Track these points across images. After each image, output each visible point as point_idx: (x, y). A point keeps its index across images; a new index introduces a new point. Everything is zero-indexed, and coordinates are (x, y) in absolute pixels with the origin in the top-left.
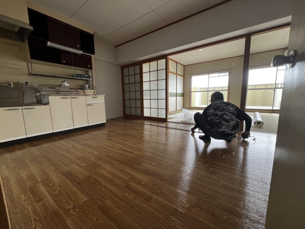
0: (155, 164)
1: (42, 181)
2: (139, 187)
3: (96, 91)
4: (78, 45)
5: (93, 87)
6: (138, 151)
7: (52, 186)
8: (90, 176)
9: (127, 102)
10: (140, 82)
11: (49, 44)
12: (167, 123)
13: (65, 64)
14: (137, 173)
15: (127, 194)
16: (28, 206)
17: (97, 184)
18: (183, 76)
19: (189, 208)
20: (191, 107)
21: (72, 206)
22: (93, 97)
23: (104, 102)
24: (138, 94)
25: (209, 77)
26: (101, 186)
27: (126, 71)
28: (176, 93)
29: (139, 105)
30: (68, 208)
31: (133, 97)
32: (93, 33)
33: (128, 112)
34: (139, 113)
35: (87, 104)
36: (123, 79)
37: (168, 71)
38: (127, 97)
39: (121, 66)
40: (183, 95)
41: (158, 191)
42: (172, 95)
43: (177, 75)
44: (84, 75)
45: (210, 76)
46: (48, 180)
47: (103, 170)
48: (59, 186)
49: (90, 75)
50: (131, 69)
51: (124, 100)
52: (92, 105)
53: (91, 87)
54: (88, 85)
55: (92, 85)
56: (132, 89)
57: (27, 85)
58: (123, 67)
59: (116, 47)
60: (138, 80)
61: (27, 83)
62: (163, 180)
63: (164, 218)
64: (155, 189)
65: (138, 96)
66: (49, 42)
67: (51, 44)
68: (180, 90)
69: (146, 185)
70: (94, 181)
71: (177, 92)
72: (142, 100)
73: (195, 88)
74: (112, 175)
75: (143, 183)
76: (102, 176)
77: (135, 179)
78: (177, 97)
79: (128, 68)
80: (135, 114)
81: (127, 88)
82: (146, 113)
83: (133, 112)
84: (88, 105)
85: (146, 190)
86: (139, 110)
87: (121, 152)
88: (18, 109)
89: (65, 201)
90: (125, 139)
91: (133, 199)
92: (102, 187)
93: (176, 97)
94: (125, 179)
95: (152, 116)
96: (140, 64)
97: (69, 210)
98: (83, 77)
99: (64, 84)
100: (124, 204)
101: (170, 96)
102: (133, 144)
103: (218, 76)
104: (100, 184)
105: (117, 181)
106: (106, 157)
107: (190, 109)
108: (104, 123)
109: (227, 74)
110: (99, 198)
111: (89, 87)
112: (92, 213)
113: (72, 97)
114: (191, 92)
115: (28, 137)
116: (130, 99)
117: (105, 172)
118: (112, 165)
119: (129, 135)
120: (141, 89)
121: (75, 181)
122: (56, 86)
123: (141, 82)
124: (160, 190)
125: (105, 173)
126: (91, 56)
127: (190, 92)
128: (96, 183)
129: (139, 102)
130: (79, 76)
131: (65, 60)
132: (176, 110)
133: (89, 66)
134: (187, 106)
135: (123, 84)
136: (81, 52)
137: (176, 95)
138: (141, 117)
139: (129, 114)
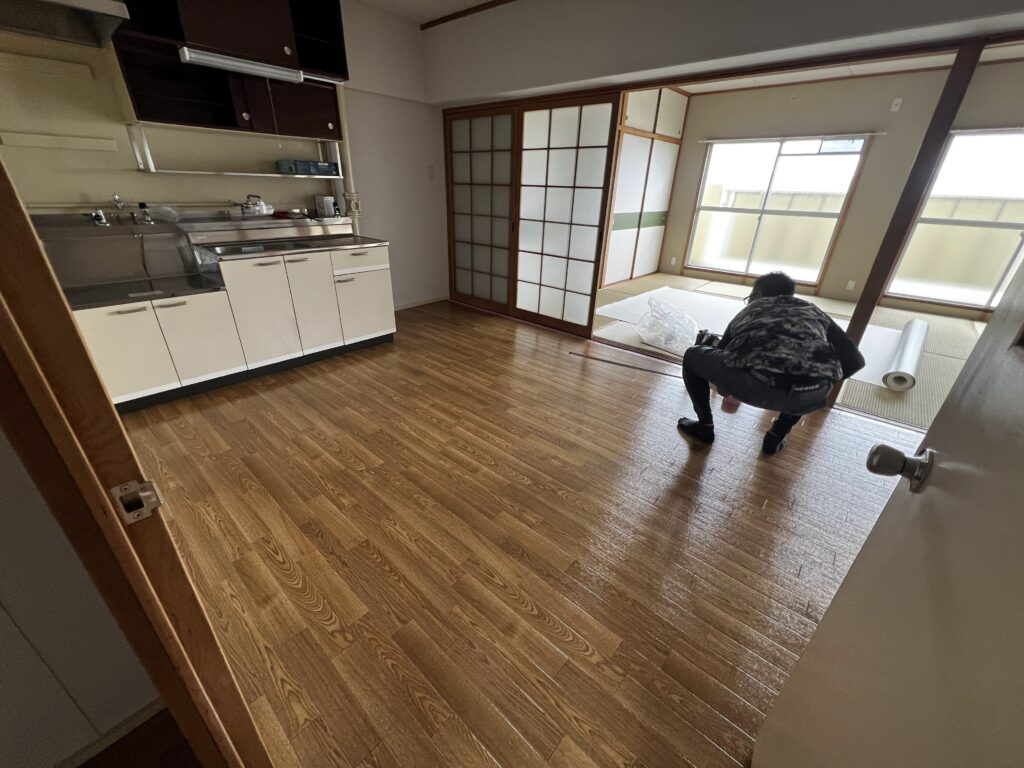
0: (534, 521)
1: (256, 543)
2: (487, 592)
3: (360, 219)
4: (286, 48)
5: (348, 203)
6: (490, 466)
7: (284, 563)
8: (367, 541)
9: (463, 253)
10: (511, 185)
11: (187, 55)
12: (589, 345)
13: (250, 127)
14: (485, 544)
15: (457, 609)
16: (243, 611)
17: (387, 568)
18: (679, 142)
19: (598, 665)
20: (685, 268)
21: (336, 626)
22: (354, 254)
23: (388, 266)
24: (502, 227)
25: (780, 154)
26: (396, 578)
27: (460, 128)
28: (641, 214)
29: (502, 266)
30: (331, 629)
31: (482, 235)
33: (464, 286)
34: (501, 296)
35: (337, 279)
36: (452, 160)
37: (619, 127)
38: (463, 232)
39: (444, 111)
40: (664, 219)
41: (532, 610)
42: (624, 222)
43: (653, 139)
44: (315, 163)
45: (783, 152)
46: (269, 543)
47: (397, 527)
48: (299, 563)
49: (335, 161)
50: (482, 125)
51: (452, 241)
52: (352, 280)
53: (342, 205)
54: (331, 199)
55: (344, 195)
56: (482, 207)
57: (145, 213)
58: (452, 115)
59: (424, 27)
60: (503, 175)
61: (142, 205)
62: (549, 575)
63: (539, 681)
64: (525, 603)
65: (502, 238)
66: (185, 49)
67: (193, 55)
68: (656, 203)
69: (505, 587)
70: (379, 560)
71: (644, 211)
72: (513, 250)
73: (718, 189)
74: (421, 546)
75: (497, 580)
76: (398, 546)
77: (479, 564)
78: (642, 230)
79: (468, 121)
80: (488, 297)
81: (462, 197)
82: (526, 299)
83: (482, 289)
84: (339, 281)
85: (504, 601)
86: (501, 286)
87: (442, 462)
88: (144, 309)
89: (320, 609)
90: (454, 409)
91: (473, 624)
92: (398, 581)
93: (639, 227)
94: (452, 564)
95: (541, 313)
96: (515, 109)
97: (332, 634)
98: (312, 171)
99: (257, 208)
100: (450, 636)
101: (616, 227)
102: (476, 433)
103: (819, 154)
104: (393, 570)
105: (435, 567)
106: (405, 480)
107: (682, 274)
108: (391, 335)
109: (858, 144)
110: (395, 613)
111: (335, 204)
112: (382, 650)
114: (699, 210)
115: (184, 385)
116: (472, 243)
117: (404, 533)
118: (419, 510)
119: (468, 395)
120: (511, 212)
121: (333, 553)
122: (231, 206)
123: (515, 185)
124: (537, 606)
125: (403, 536)
126: (334, 85)
127: (695, 210)
128: (385, 565)
129: (502, 257)
130: (300, 168)
131: (248, 112)
132: (631, 278)
133: (330, 126)
134: (674, 261)
135: (450, 183)
136: (300, 77)
137: (640, 221)
138: (508, 311)
139: (468, 291)
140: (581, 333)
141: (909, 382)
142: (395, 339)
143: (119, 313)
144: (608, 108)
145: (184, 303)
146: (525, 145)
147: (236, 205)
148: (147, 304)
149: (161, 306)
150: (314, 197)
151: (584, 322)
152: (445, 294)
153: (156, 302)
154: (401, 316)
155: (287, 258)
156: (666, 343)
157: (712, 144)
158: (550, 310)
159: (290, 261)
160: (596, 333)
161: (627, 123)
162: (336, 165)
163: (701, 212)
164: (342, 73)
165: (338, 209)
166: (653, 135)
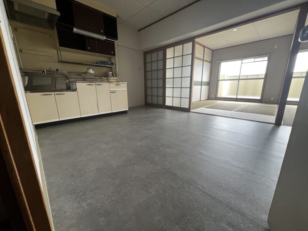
4: (102, 30)
9: (149, 91)
12: (189, 114)
13: (90, 51)
18: (211, 62)
22: (117, 85)
23: (126, 89)
24: (161, 82)
27: (148, 56)
28: (202, 82)
31: (155, 85)
32: (116, 17)
33: (149, 101)
34: (160, 102)
35: (111, 91)
36: (146, 66)
38: (149, 85)
39: (144, 53)
40: (208, 84)
42: (197, 84)
43: (203, 61)
44: (107, 62)
45: (243, 62)
49: (113, 62)
50: (154, 55)
51: (146, 88)
52: (115, 92)
55: (115, 72)
56: (155, 76)
57: (58, 72)
58: (146, 53)
59: (139, 31)
61: (57, 70)
65: (161, 85)
66: (75, 28)
67: (76, 30)
68: (206, 79)
72: (164, 88)
78: (202, 86)
79: (150, 54)
80: (156, 103)
81: (149, 75)
82: (168, 102)
83: (155, 101)
86: (161, 99)
95: (173, 106)
96: (164, 49)
98: (106, 64)
99: (89, 71)
101: (194, 85)
103: (254, 62)
107: (216, 99)
108: (127, 111)
109: (266, 58)
111: (112, 74)
113: (96, 84)
115: (60, 120)
116: (152, 88)
120: (163, 76)
122: (82, 73)
123: (164, 69)
126: (114, 42)
127: (218, 81)
129: (161, 91)
130: (103, 63)
131: (90, 47)
132: (200, 101)
133: (112, 52)
134: (213, 96)
135: (145, 71)
136: (104, 38)
137: (201, 84)
138: (163, 106)
140: (187, 110)
143: (44, 95)
144: (191, 44)
145: (64, 94)
148: (53, 93)
149: (57, 94)
151: (187, 107)
152: (144, 103)
157: (221, 63)
158: (176, 104)
161: (196, 56)
163: (220, 81)
164: (116, 38)
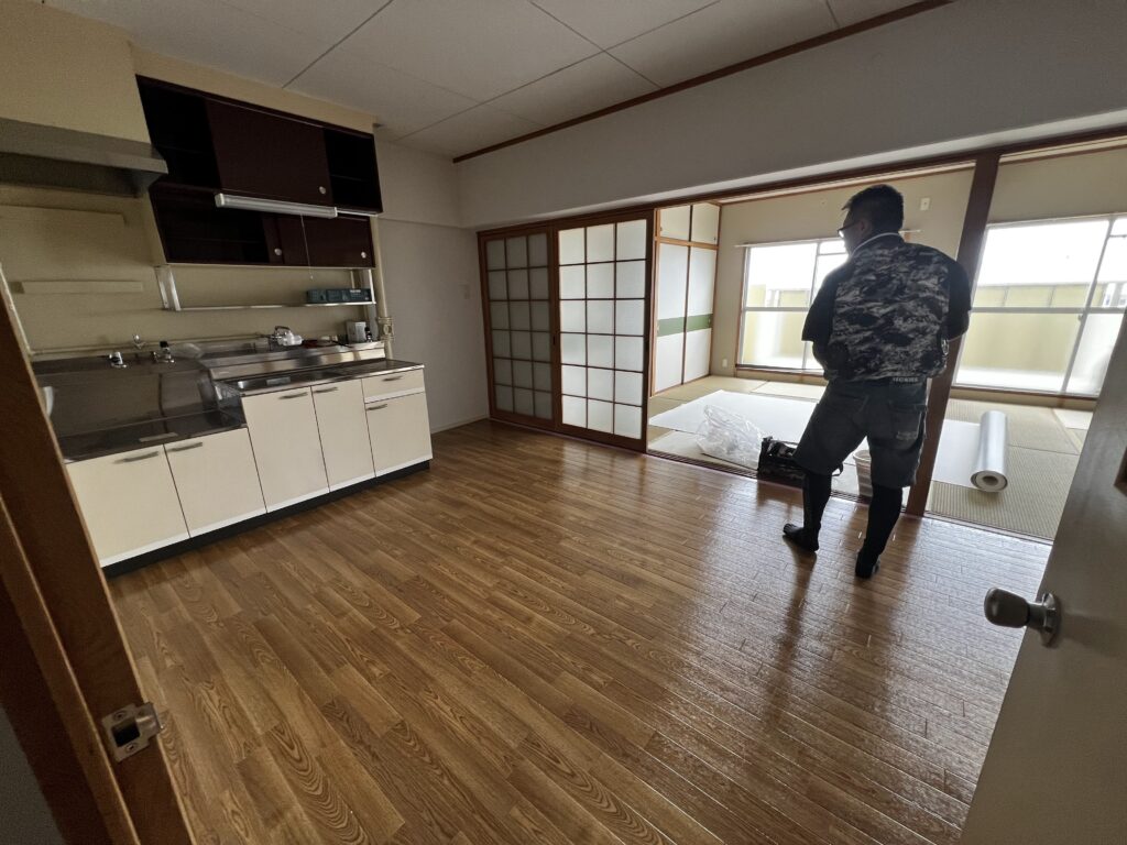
0: (601, 681)
1: (268, 735)
2: (551, 784)
3: (392, 342)
4: (321, 188)
5: (381, 327)
6: (545, 614)
7: (300, 760)
8: (402, 723)
9: (503, 371)
10: (549, 300)
11: (223, 200)
12: (644, 460)
13: (282, 261)
14: (544, 716)
15: (515, 812)
16: (247, 836)
17: (427, 759)
18: (717, 247)
20: (738, 369)
22: (387, 380)
23: (423, 389)
24: (543, 342)
25: (818, 254)
26: (438, 772)
27: (495, 249)
28: (685, 318)
29: (544, 380)
31: (522, 350)
32: (369, 130)
33: (504, 403)
35: (368, 406)
36: (487, 280)
37: (655, 239)
38: (501, 347)
39: (478, 233)
40: (710, 321)
41: (609, 806)
42: (669, 327)
43: (689, 247)
44: (347, 291)
46: (283, 733)
47: (439, 701)
48: (319, 759)
49: (367, 287)
50: (517, 246)
51: (491, 357)
52: (384, 406)
53: (375, 330)
54: (363, 325)
55: (377, 320)
56: (521, 321)
57: (166, 352)
58: (485, 237)
59: (457, 160)
60: (541, 290)
62: (626, 755)
64: (600, 797)
65: (543, 351)
66: (221, 195)
67: (228, 200)
68: (700, 306)
69: (573, 775)
70: (417, 748)
71: (689, 315)
72: (556, 364)
73: (762, 289)
74: (468, 725)
75: (562, 766)
76: (441, 727)
77: (539, 746)
78: (688, 334)
79: (503, 242)
80: (531, 413)
81: (500, 315)
82: (572, 414)
84: (371, 409)
85: (573, 796)
87: (489, 612)
88: (155, 454)
89: (344, 825)
90: (500, 544)
91: (535, 831)
92: (441, 775)
93: (685, 331)
94: (507, 747)
95: (589, 427)
96: (551, 229)
98: (344, 297)
101: (661, 334)
102: (526, 572)
104: (435, 762)
105: (485, 753)
106: (447, 639)
107: (735, 376)
108: (426, 463)
110: (438, 823)
111: (367, 329)
114: (744, 312)
115: (192, 536)
116: (512, 359)
117: (448, 709)
118: (464, 677)
119: (514, 527)
120: (551, 324)
121: (361, 742)
122: (257, 338)
123: (554, 299)
124: (614, 800)
125: (446, 712)
126: (368, 218)
127: (740, 311)
128: (424, 755)
129: (544, 373)
130: (331, 296)
131: (280, 248)
132: (682, 383)
133: (363, 255)
134: (725, 363)
135: (487, 301)
136: (335, 212)
137: (685, 325)
138: (554, 427)
139: (510, 408)
140: (634, 448)
141: (1001, 482)
142: (431, 465)
143: (127, 460)
144: (642, 224)
145: (200, 445)
146: (562, 261)
147: (262, 336)
148: (159, 448)
149: (174, 450)
150: (345, 324)
151: (638, 436)
152: (485, 413)
153: (169, 446)
154: (437, 440)
155: (314, 389)
156: (728, 453)
157: (749, 248)
158: (600, 423)
159: (318, 392)
160: (651, 446)
161: (662, 234)
162: (369, 291)
163: (747, 313)
164: (377, 206)
165: (370, 334)
166: (689, 243)
